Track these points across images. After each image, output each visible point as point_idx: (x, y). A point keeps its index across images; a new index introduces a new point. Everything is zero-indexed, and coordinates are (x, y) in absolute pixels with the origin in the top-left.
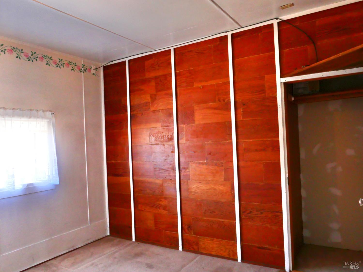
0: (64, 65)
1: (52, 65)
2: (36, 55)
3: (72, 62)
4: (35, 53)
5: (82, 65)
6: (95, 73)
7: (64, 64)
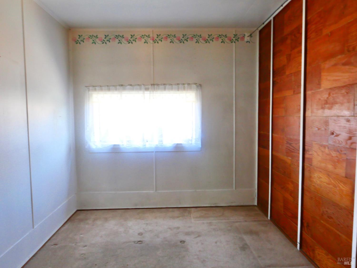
0: (214, 40)
1: (201, 42)
2: (187, 36)
3: (222, 35)
4: (186, 35)
5: (234, 35)
6: (249, 40)
7: (213, 38)
